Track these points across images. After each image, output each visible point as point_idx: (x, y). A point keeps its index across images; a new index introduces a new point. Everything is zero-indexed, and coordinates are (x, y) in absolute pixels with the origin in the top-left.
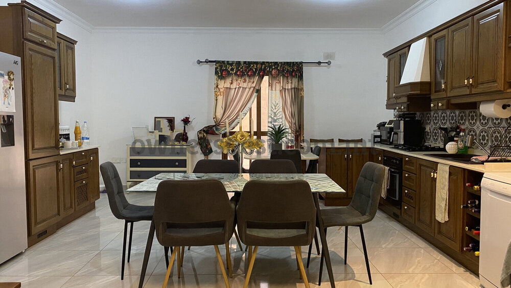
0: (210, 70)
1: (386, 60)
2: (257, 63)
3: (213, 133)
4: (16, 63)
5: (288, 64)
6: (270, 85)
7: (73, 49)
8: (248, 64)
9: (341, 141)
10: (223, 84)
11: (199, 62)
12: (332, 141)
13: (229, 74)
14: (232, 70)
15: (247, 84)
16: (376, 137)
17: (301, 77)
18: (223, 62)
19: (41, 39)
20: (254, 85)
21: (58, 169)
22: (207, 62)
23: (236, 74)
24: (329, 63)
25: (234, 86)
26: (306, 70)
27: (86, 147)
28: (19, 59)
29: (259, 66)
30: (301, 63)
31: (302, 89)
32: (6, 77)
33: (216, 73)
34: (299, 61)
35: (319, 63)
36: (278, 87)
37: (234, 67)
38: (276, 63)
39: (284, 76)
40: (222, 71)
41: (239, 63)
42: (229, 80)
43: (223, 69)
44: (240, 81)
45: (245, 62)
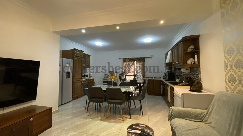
0: (122, 60)
1: (165, 56)
2: (133, 58)
3: (122, 75)
4: (71, 61)
5: (141, 58)
6: (136, 63)
7: (90, 57)
8: (131, 58)
9: (155, 78)
10: (125, 64)
11: (119, 58)
12: (152, 78)
13: (126, 61)
14: (127, 60)
15: (131, 63)
16: (163, 77)
17: (144, 61)
18: (125, 58)
19: (78, 55)
20: (132, 63)
21: (81, 83)
22: (121, 58)
23: (128, 61)
24: (152, 58)
25: (127, 64)
26: (145, 59)
27: (91, 78)
28: (72, 60)
29: (133, 59)
30: (144, 58)
31: (145, 64)
32: (69, 64)
33: (123, 61)
34: (144, 57)
35: (149, 58)
36: (138, 64)
37: (127, 59)
38: (138, 58)
39: (140, 61)
40: (124, 60)
41: (128, 58)
42: (126, 63)
43: (125, 60)
44: (129, 63)
45: (130, 58)
